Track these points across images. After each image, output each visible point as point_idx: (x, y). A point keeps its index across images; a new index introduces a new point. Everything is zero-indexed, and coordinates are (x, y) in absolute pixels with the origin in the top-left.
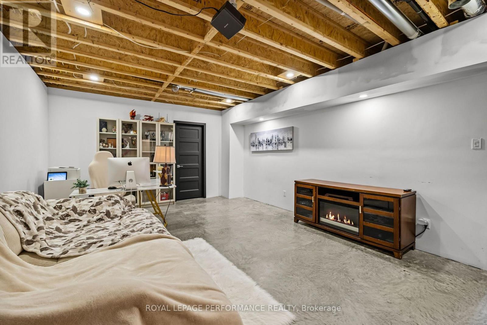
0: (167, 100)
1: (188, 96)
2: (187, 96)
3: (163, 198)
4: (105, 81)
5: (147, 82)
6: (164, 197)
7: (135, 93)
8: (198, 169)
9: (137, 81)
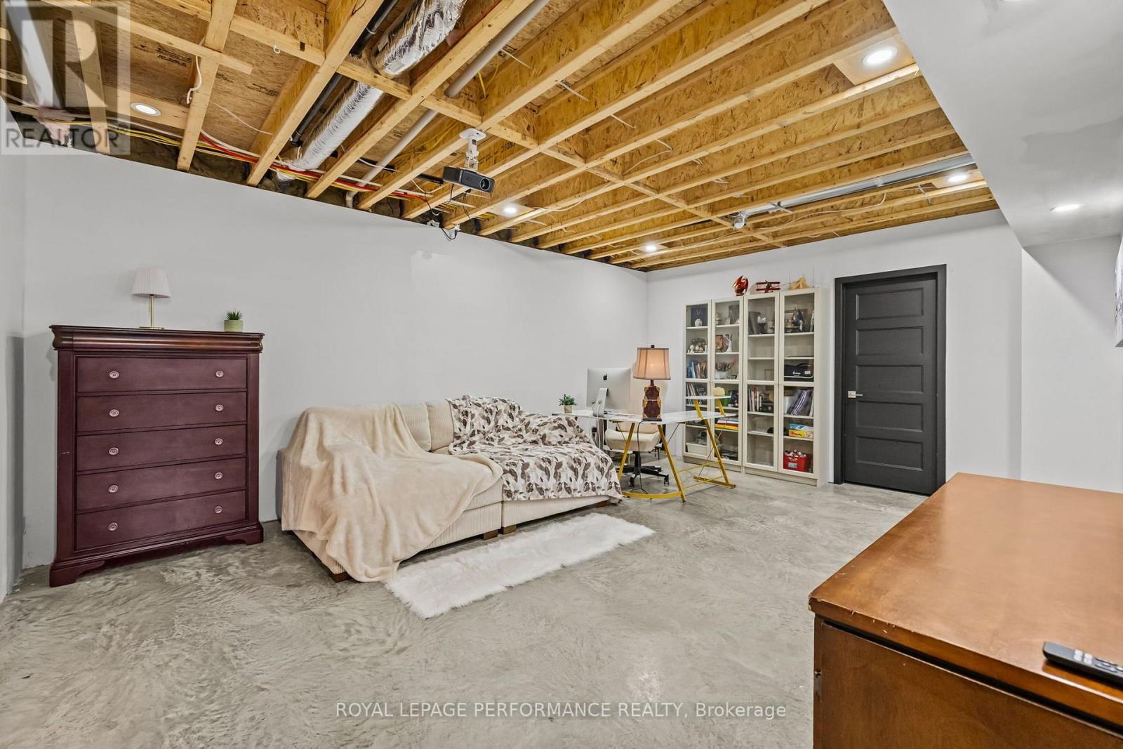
0: (809, 234)
1: (822, 214)
2: (819, 215)
3: (791, 465)
4: (670, 245)
5: (705, 227)
6: (794, 462)
7: (735, 244)
8: (919, 407)
9: (690, 231)
